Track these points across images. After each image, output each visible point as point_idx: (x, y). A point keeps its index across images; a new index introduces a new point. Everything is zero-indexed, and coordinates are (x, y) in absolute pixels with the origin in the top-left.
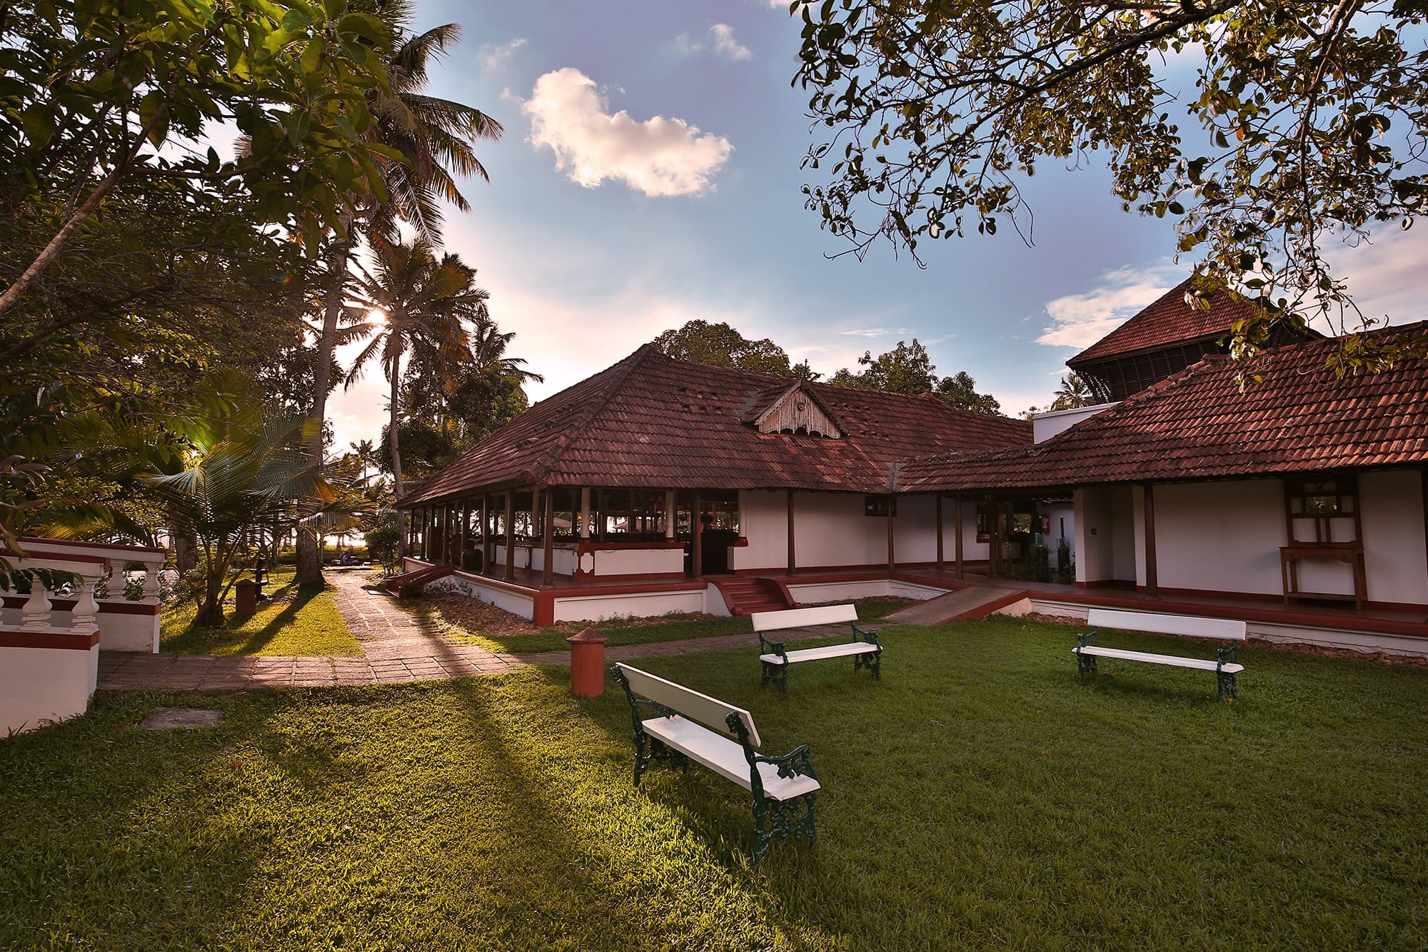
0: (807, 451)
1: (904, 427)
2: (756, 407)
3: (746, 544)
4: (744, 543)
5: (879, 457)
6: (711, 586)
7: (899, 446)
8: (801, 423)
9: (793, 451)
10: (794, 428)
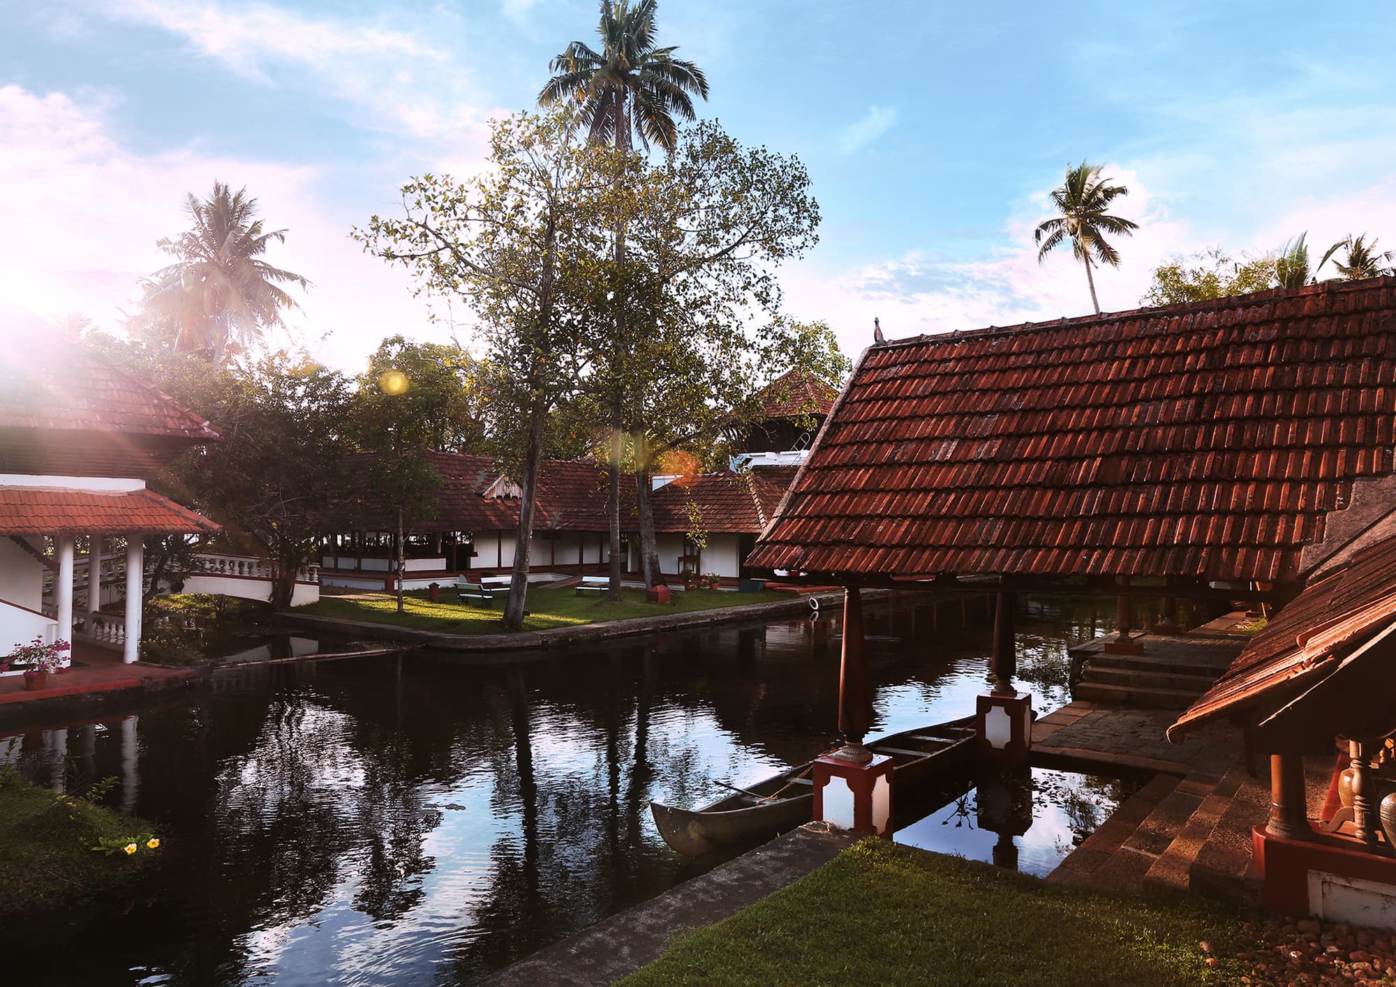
0: (510, 508)
1: (570, 487)
2: (483, 483)
3: (477, 556)
4: (476, 555)
5: (550, 509)
6: (462, 576)
7: (564, 500)
8: (507, 492)
9: (502, 508)
10: (503, 495)
